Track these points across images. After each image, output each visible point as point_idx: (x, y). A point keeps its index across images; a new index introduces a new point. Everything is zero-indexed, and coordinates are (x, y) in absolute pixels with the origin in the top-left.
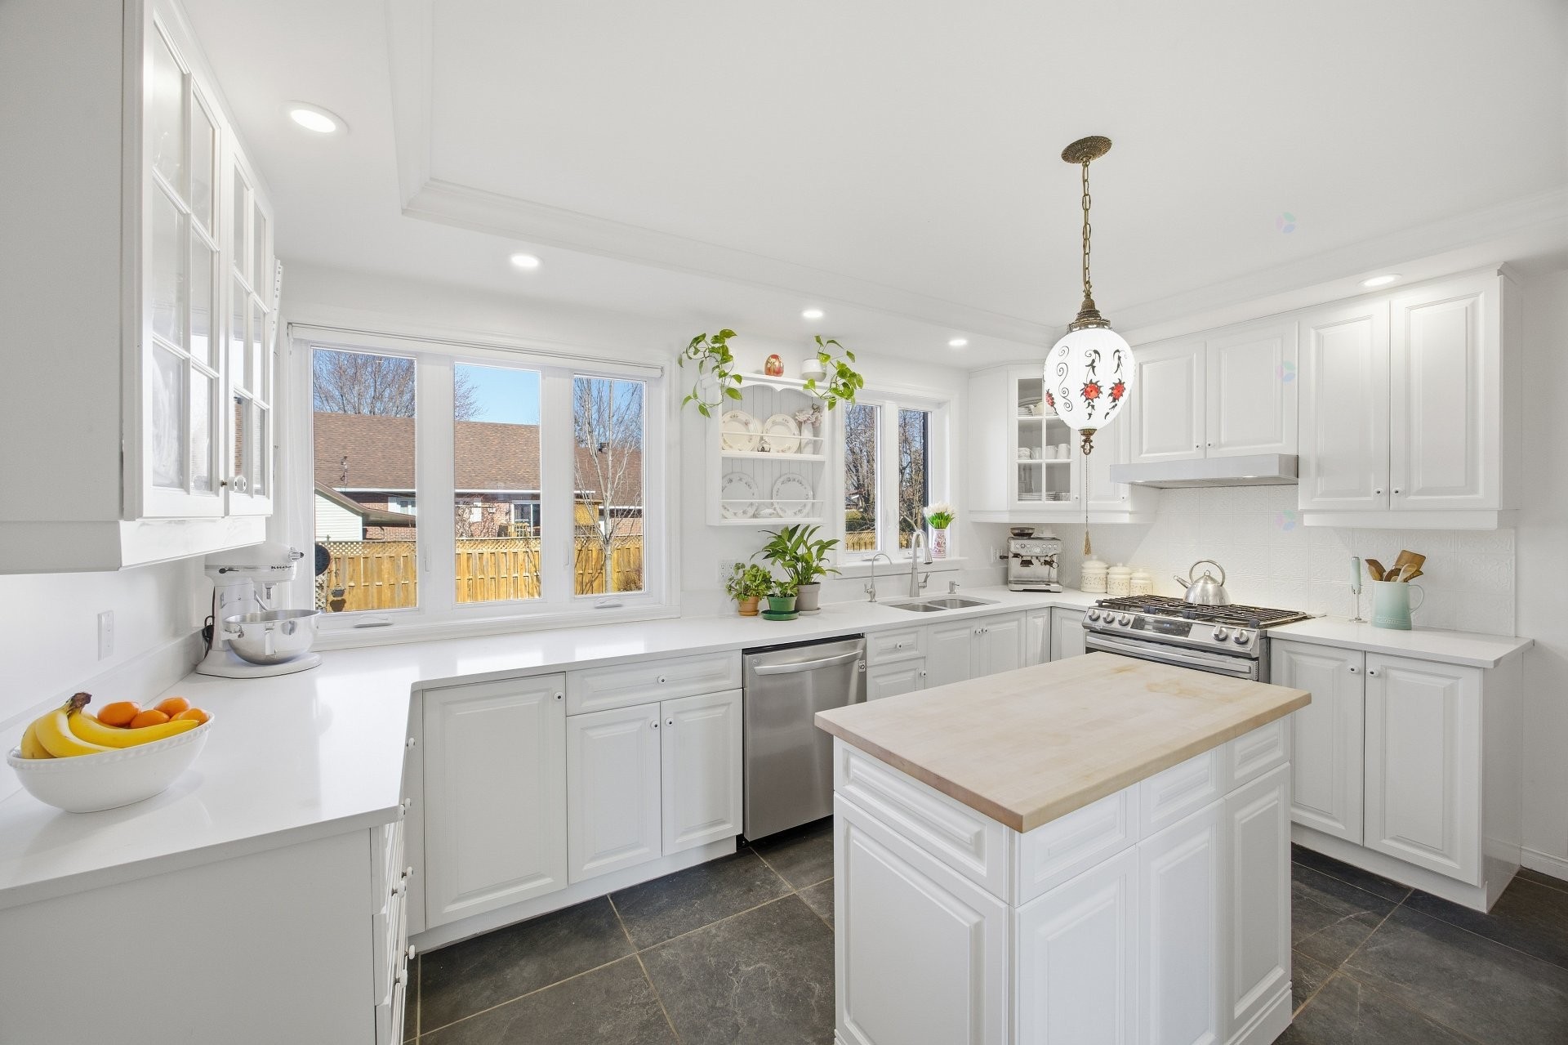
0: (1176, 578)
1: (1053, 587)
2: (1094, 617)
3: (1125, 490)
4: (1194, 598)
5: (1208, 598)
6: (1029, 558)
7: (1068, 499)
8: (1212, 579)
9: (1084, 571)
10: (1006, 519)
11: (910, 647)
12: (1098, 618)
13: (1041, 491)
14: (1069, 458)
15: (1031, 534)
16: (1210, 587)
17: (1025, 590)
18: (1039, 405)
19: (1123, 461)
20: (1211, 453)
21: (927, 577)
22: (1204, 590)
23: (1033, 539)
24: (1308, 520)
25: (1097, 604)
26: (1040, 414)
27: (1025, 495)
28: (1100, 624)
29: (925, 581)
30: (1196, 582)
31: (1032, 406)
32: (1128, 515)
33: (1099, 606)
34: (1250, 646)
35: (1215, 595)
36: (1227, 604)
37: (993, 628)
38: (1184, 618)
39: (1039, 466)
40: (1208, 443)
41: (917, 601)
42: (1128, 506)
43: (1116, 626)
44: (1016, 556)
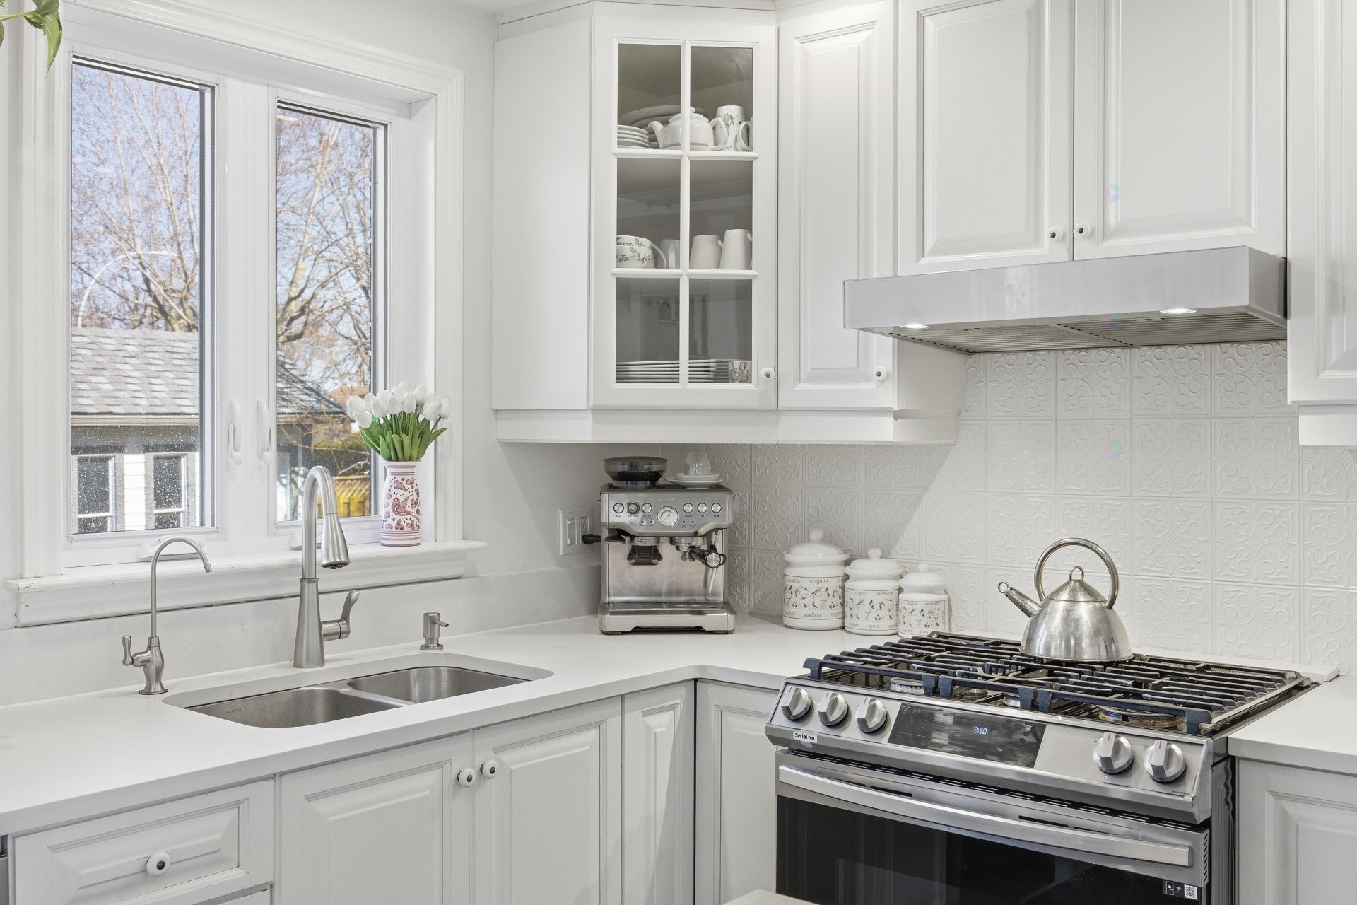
0: (1004, 588)
1: (710, 620)
2: (797, 711)
3: (882, 352)
4: (1048, 643)
5: (1078, 644)
6: (650, 542)
7: (747, 379)
8: (1088, 590)
9: (789, 571)
10: (584, 432)
11: (209, 859)
12: (808, 712)
13: (676, 356)
14: (749, 267)
15: (657, 475)
16: (1084, 611)
17: (637, 630)
18: (675, 122)
19: (879, 268)
20: (1085, 249)
21: (349, 604)
22: (1070, 621)
23: (662, 488)
24: (1311, 431)
25: (808, 671)
26: (676, 145)
27: (637, 367)
28: (814, 731)
29: (345, 617)
30: (1051, 598)
31: (657, 125)
32: (890, 420)
33: (811, 678)
34: (1190, 791)
35: (1096, 633)
36: (1126, 654)
37: (516, 759)
38: (1023, 707)
39: (674, 284)
40: (1077, 226)
41: (315, 679)
42: (890, 398)
43: (852, 735)
44: (619, 534)
